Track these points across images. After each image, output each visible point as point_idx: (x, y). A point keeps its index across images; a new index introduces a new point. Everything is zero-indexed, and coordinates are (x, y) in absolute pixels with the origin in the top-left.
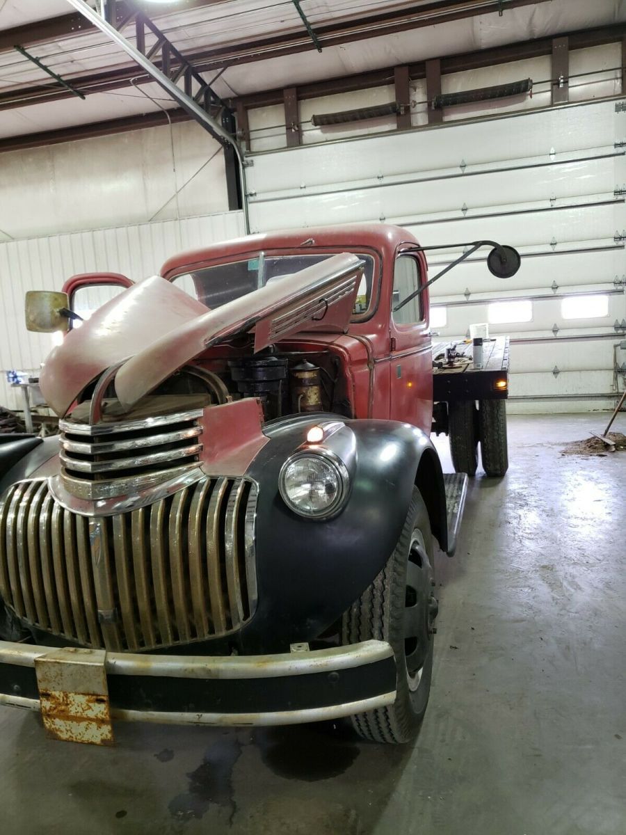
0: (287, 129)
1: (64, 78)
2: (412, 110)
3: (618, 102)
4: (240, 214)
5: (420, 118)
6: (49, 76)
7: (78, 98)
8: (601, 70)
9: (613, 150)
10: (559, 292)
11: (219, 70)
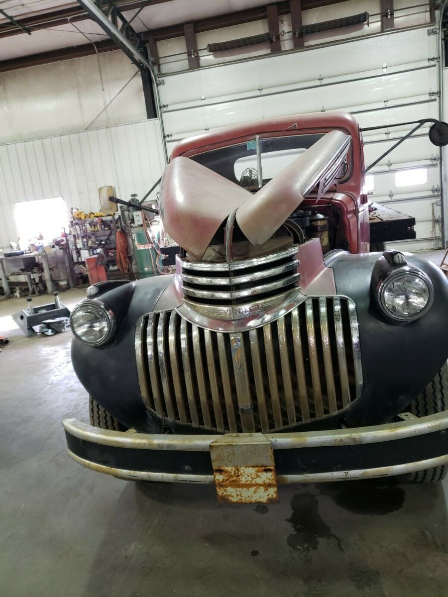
0: (188, 55)
1: (15, 19)
2: (281, 38)
3: (429, 28)
4: (156, 122)
5: (287, 44)
6: (4, 17)
7: (26, 34)
8: (415, 5)
9: (426, 64)
10: (393, 167)
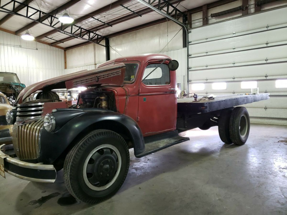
0: (203, 19)
1: (135, 12)
4: (186, 49)
5: (252, 10)
6: (130, 12)
7: (140, 17)
11: (178, 4)
